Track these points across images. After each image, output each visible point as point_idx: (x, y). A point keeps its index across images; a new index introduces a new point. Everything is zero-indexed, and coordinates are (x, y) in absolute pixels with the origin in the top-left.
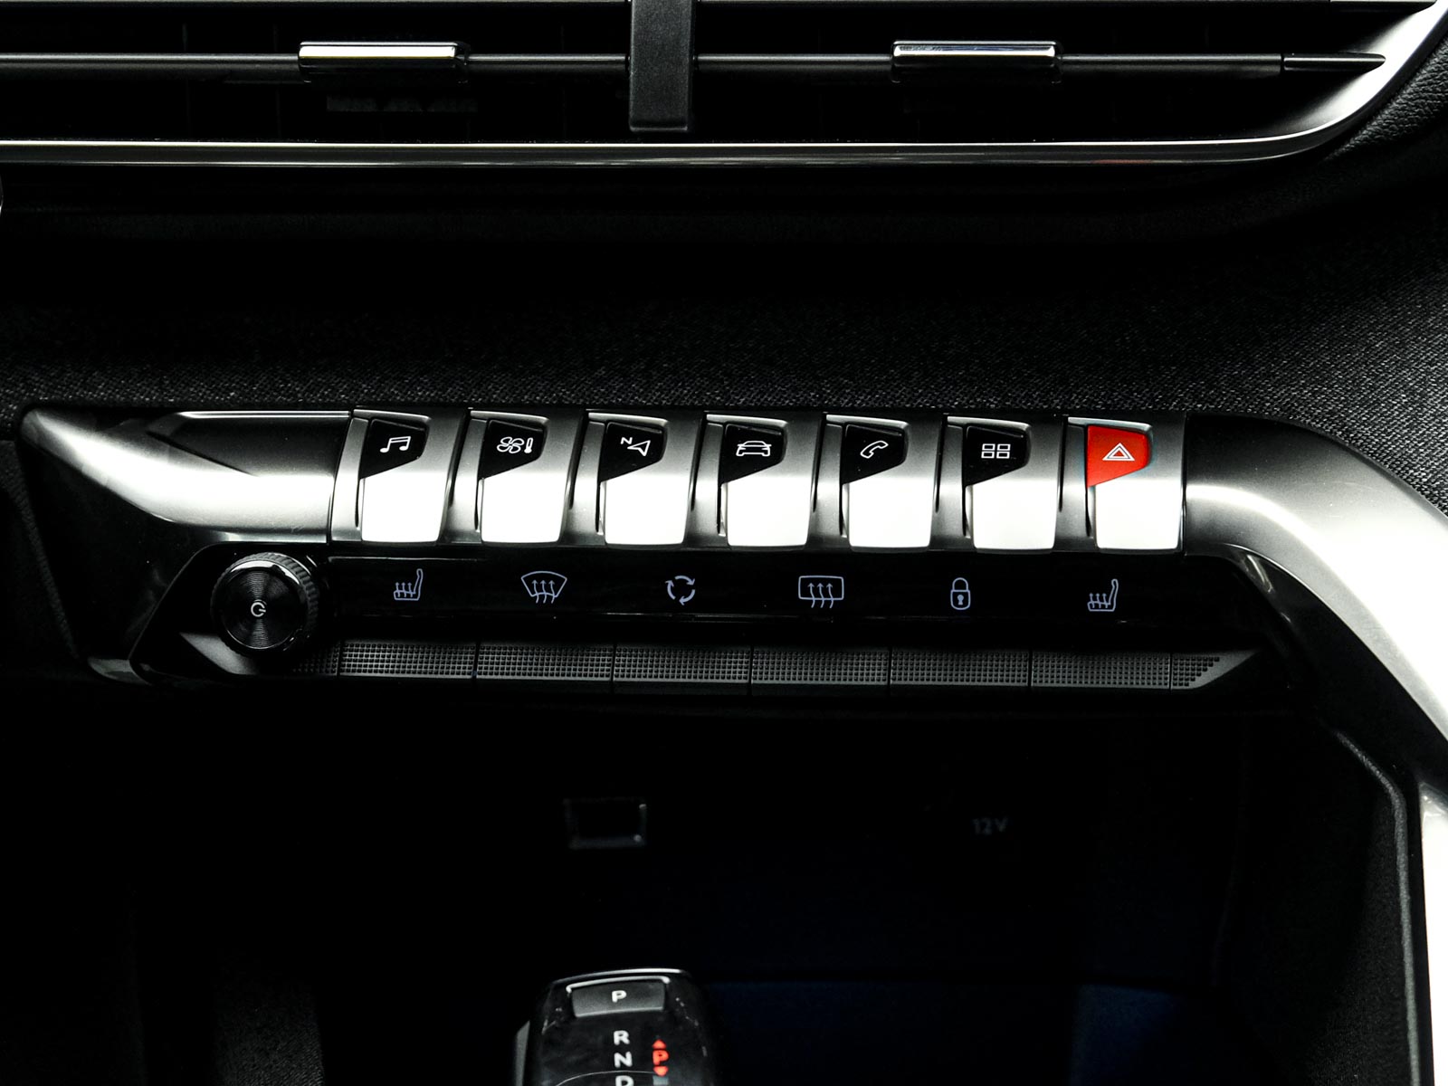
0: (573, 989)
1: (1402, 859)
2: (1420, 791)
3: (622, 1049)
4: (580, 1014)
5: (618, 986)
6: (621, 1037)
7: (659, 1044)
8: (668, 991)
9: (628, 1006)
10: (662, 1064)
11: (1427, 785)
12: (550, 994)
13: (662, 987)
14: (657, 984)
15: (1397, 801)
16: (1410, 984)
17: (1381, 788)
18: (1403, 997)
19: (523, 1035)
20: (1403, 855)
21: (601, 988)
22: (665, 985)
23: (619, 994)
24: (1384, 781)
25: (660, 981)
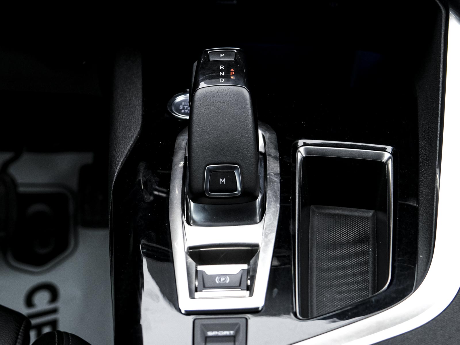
0: (210, 52)
1: (443, 28)
2: (450, 10)
3: (222, 71)
4: (211, 59)
5: (222, 52)
6: (222, 67)
7: (232, 70)
8: (236, 54)
9: (224, 58)
10: (233, 75)
11: (452, 9)
12: (203, 53)
13: (234, 53)
14: (233, 52)
15: (443, 12)
16: (442, 64)
17: (439, 8)
18: (439, 68)
19: (195, 64)
20: (443, 27)
21: (217, 52)
22: (235, 52)
23: (222, 55)
24: (441, 6)
25: (234, 51)
